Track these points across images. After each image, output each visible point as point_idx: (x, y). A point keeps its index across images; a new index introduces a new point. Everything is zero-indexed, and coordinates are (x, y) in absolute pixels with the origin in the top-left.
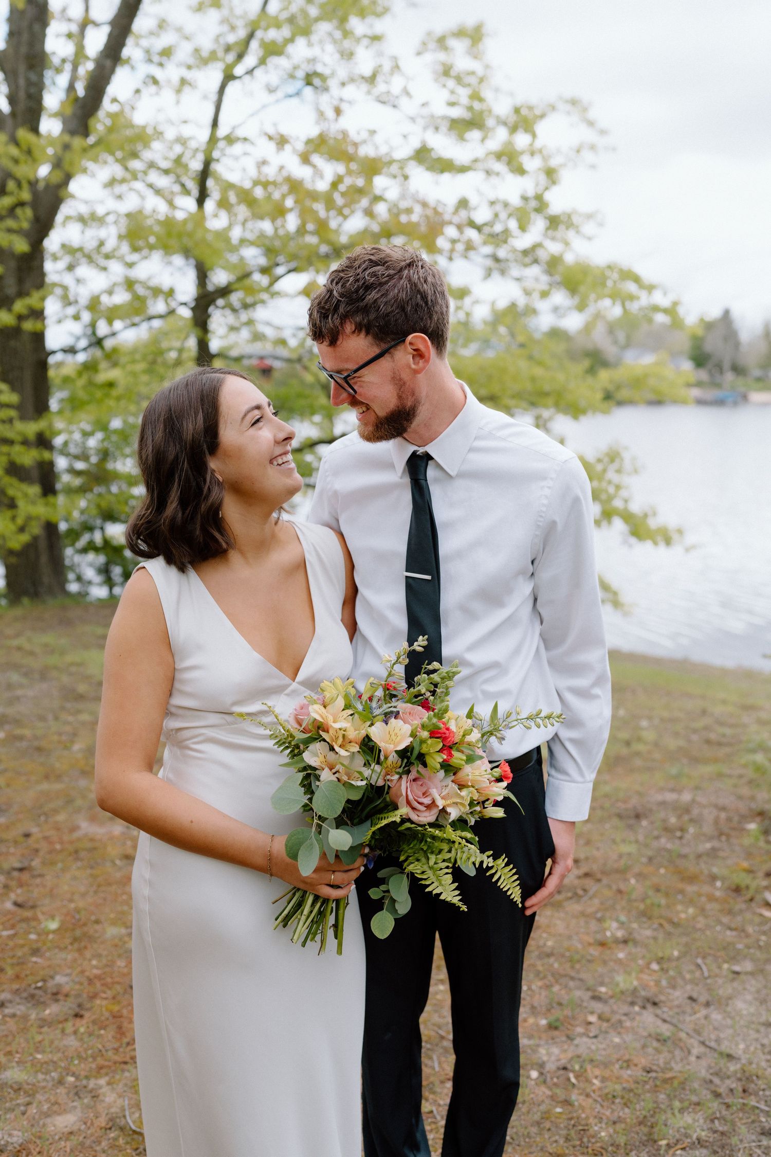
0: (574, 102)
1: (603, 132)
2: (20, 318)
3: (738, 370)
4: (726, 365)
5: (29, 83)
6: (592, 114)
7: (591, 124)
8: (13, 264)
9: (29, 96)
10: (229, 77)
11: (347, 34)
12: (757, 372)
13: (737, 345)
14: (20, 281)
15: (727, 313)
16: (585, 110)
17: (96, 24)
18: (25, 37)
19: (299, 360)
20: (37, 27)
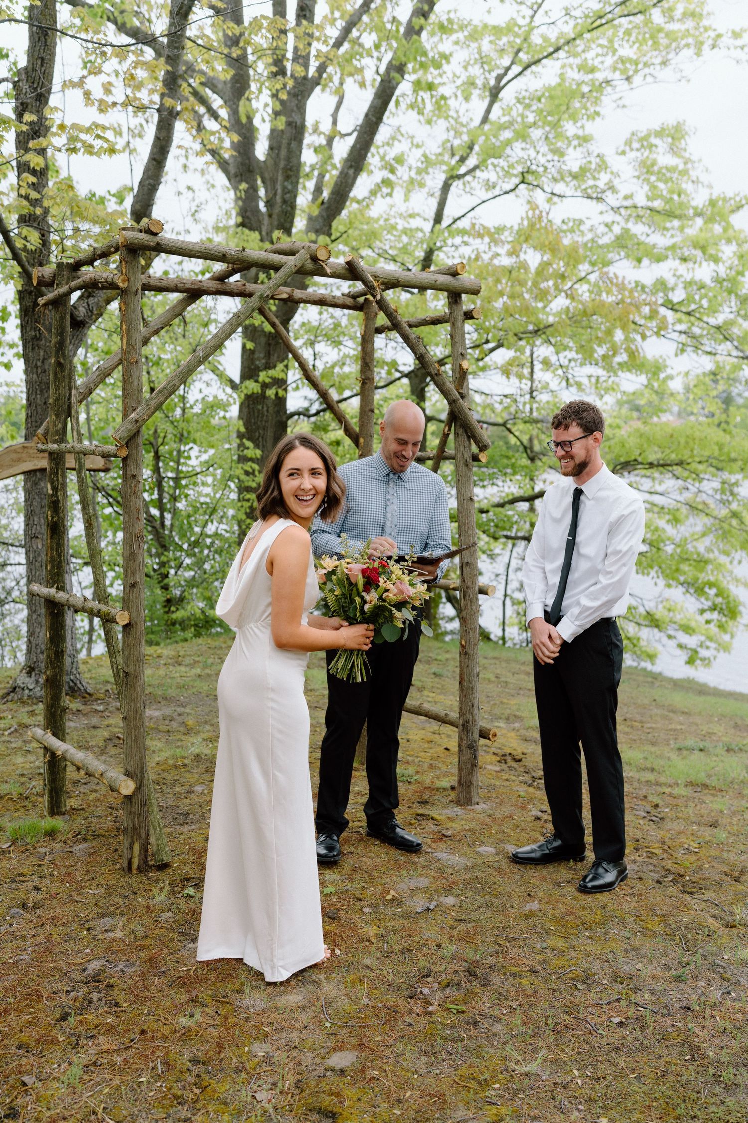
2: (265, 386)
5: (285, 191)
8: (263, 340)
9: (284, 201)
10: (452, 178)
11: (560, 135)
14: (268, 355)
17: (343, 136)
18: (283, 153)
19: (504, 425)
20: (294, 145)
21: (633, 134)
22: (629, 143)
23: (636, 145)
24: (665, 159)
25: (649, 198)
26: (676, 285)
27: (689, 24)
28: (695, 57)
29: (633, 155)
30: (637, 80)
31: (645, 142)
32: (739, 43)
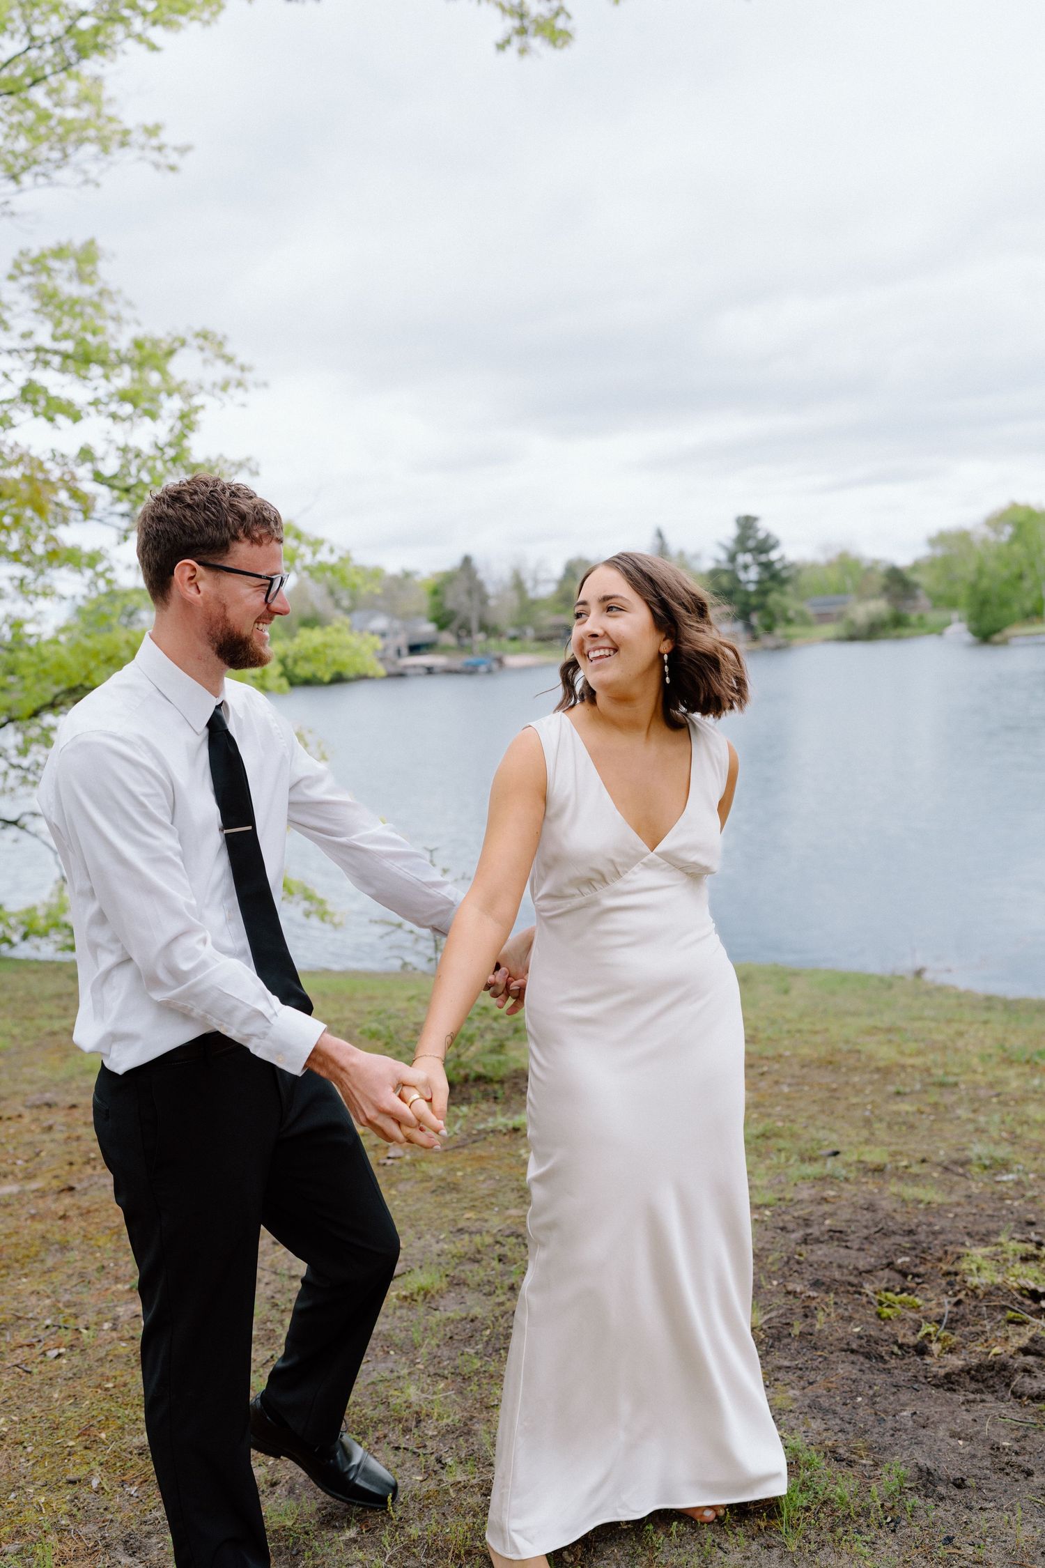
0: (204, 335)
1: (243, 369)
3: (489, 629)
4: (474, 625)
6: (229, 349)
7: (229, 360)
12: (512, 632)
13: (484, 599)
15: (467, 561)
16: (221, 344)
21: (22, 253)
22: (17, 265)
23: (27, 268)
24: (71, 289)
25: (55, 338)
26: (107, 453)
27: (86, 111)
28: (102, 156)
29: (25, 281)
30: (26, 179)
31: (39, 264)
32: (154, 142)
